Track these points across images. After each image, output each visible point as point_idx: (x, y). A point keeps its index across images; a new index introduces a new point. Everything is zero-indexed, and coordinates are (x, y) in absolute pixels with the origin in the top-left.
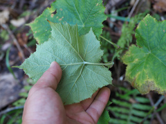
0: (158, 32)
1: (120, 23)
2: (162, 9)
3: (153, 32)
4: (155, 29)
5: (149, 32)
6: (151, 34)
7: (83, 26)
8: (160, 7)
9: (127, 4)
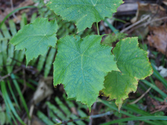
0: (133, 53)
1: (109, 31)
2: (153, 44)
3: (129, 51)
4: (133, 50)
5: (127, 49)
6: (127, 51)
7: (94, 5)
8: (153, 41)
9: (128, 19)
